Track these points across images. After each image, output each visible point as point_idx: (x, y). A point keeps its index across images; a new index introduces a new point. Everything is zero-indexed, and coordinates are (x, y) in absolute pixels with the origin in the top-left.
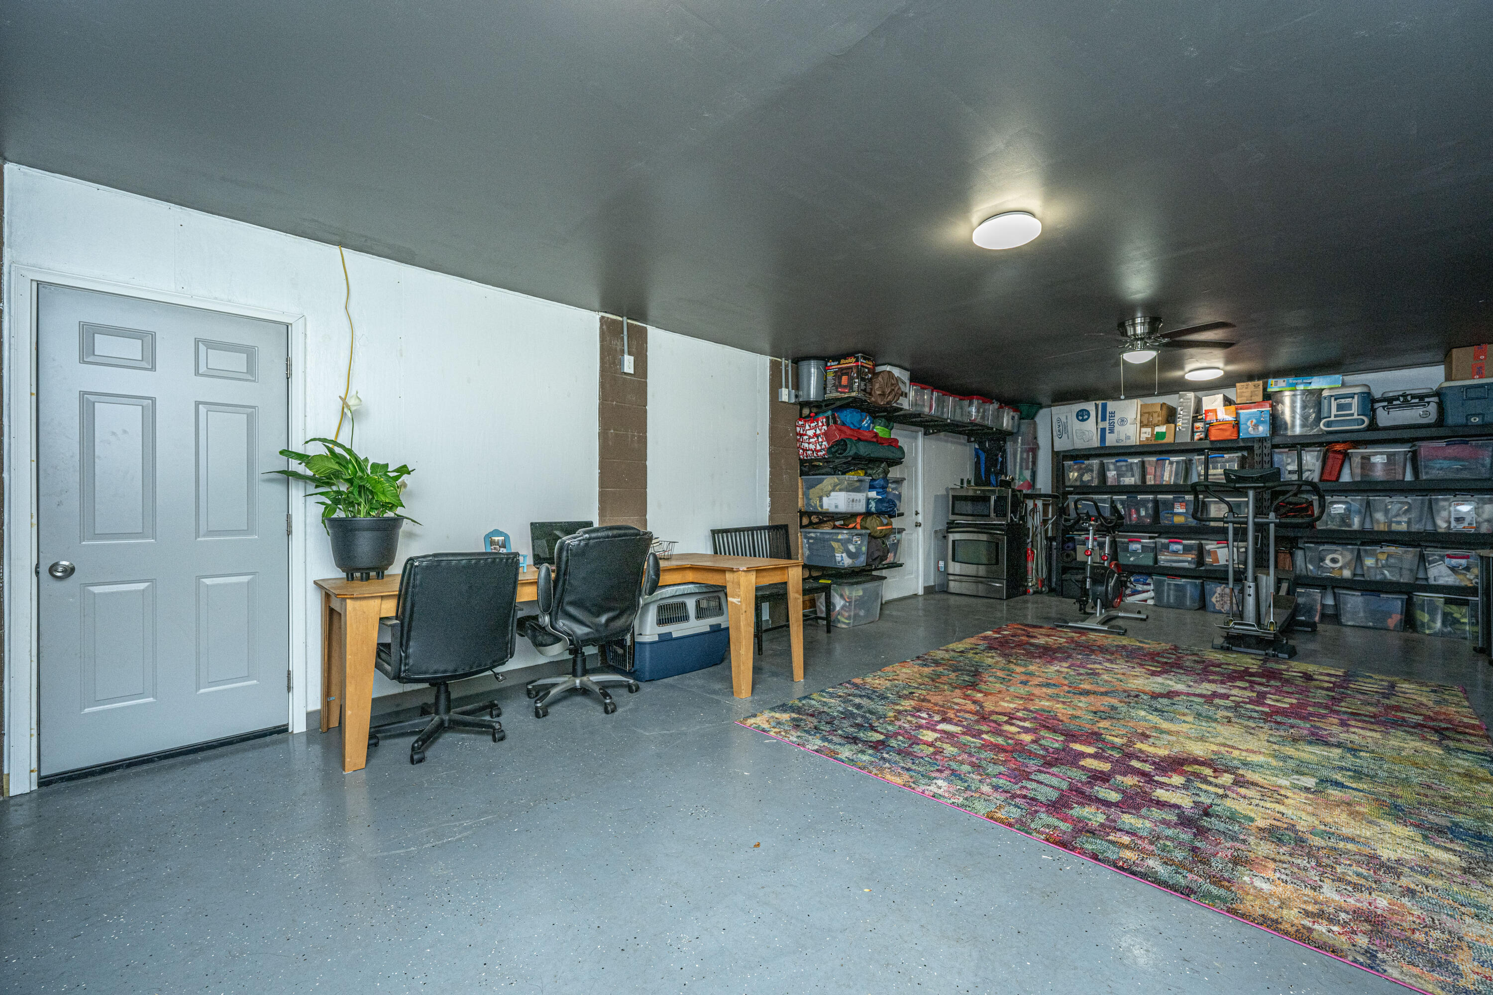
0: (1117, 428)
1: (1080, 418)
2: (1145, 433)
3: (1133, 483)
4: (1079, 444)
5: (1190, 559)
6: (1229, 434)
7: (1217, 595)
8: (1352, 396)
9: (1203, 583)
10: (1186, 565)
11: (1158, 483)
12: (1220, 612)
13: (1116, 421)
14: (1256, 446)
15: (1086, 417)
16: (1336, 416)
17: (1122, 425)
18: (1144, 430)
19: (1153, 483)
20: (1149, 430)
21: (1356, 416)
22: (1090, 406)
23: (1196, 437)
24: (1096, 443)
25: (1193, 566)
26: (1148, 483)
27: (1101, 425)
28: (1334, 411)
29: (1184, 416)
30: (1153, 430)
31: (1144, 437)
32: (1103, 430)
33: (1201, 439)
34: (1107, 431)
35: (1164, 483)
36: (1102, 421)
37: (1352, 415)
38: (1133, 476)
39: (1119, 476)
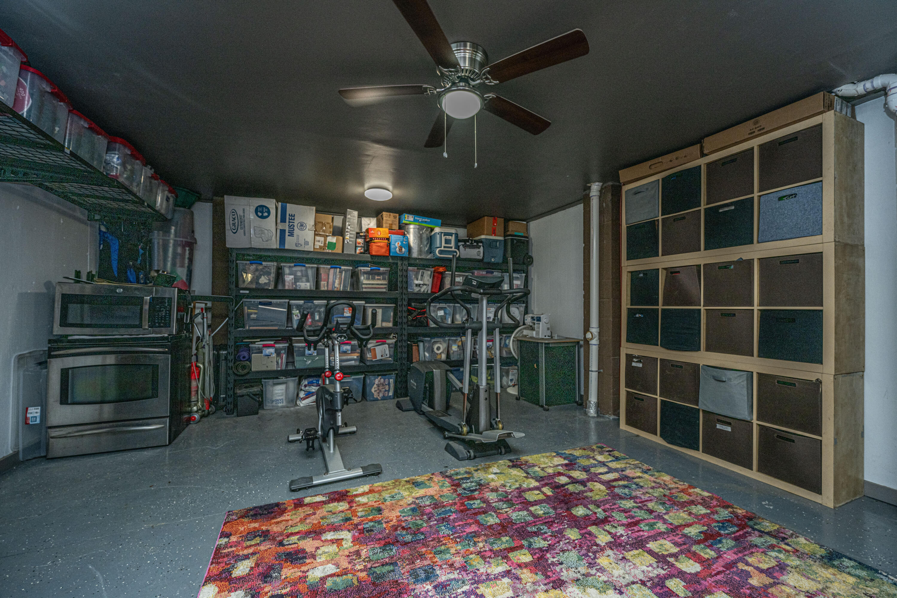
0: (296, 231)
1: (260, 214)
2: (319, 241)
3: (309, 288)
4: (257, 243)
5: (355, 357)
6: (383, 251)
7: (375, 386)
8: (451, 234)
9: (364, 378)
10: (353, 363)
11: (330, 288)
12: (377, 400)
13: (295, 224)
14: (399, 263)
15: (266, 214)
16: (444, 247)
17: (302, 230)
18: (318, 238)
19: (326, 289)
20: (322, 239)
21: (453, 249)
22: (271, 204)
23: (358, 251)
24: (275, 245)
25: (357, 363)
26: (322, 288)
27: (281, 226)
28: (443, 244)
29: (351, 230)
30: (325, 240)
31: (318, 245)
32: (283, 232)
33: (361, 253)
34: (287, 234)
35: (335, 289)
36: (281, 222)
37: (451, 248)
38: (308, 281)
39: (296, 280)
